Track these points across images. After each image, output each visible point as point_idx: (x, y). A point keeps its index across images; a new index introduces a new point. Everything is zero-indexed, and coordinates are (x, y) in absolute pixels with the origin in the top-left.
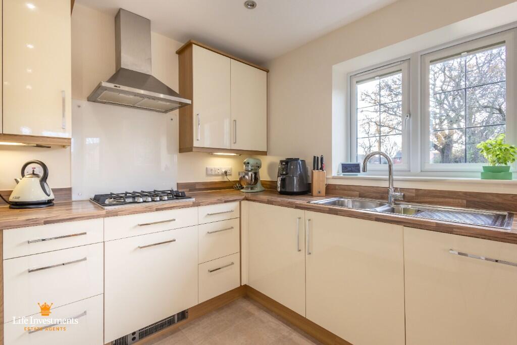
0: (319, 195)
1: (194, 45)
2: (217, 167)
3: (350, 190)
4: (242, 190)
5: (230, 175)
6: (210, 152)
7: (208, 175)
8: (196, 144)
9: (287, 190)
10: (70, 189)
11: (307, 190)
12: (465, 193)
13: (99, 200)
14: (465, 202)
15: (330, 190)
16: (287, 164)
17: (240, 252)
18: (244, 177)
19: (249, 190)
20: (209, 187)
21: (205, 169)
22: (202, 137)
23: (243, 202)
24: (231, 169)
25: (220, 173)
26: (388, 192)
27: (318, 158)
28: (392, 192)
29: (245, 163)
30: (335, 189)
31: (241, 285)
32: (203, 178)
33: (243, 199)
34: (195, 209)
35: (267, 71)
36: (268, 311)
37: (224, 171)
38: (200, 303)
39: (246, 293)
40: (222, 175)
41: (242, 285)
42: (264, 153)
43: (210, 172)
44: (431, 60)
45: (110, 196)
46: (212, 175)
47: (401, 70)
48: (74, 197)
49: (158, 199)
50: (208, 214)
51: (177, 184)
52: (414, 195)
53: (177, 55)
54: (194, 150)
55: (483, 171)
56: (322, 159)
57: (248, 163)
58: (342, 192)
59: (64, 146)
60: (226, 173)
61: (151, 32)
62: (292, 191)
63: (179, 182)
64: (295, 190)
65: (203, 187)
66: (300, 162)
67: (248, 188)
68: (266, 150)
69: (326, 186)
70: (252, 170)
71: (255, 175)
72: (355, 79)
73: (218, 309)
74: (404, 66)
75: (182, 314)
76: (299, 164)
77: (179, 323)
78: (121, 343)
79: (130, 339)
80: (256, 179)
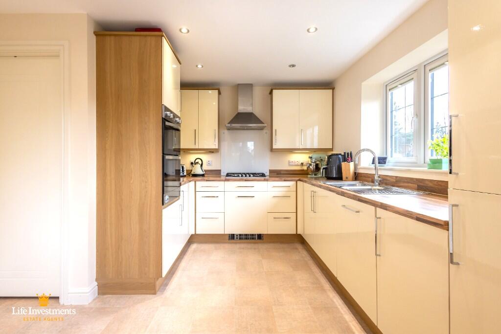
0: (347, 179)
1: (274, 90)
2: (296, 160)
5: (305, 165)
6: (291, 151)
7: (289, 165)
8: (275, 147)
9: (329, 176)
10: (220, 170)
12: (417, 180)
15: (357, 177)
17: (297, 212)
18: (309, 167)
19: (313, 176)
20: (292, 173)
21: (287, 161)
23: (298, 182)
24: (306, 161)
28: (376, 177)
29: (310, 157)
30: (361, 176)
31: (297, 233)
33: (300, 180)
35: (333, 89)
37: (301, 162)
38: (268, 233)
39: (298, 240)
40: (300, 165)
42: (331, 150)
43: (291, 164)
44: (429, 69)
46: (292, 165)
47: (413, 79)
48: (222, 174)
50: (274, 187)
51: (269, 170)
52: (395, 181)
54: (274, 150)
55: (429, 163)
56: (351, 154)
58: (364, 178)
60: (302, 164)
62: (332, 176)
64: (334, 176)
65: (287, 173)
66: (340, 156)
67: (312, 174)
68: (331, 147)
69: (355, 173)
70: (315, 162)
71: (317, 165)
72: (389, 87)
73: (282, 242)
74: (414, 75)
75: (260, 236)
76: (339, 158)
77: (259, 241)
78: (232, 237)
79: (235, 237)
80: (317, 168)
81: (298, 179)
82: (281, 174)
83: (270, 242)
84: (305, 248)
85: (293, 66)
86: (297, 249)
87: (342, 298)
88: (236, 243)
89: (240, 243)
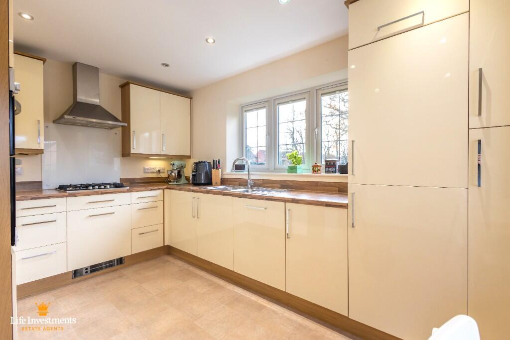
0: (216, 184)
1: (131, 85)
2: (152, 167)
3: (235, 181)
4: (170, 183)
5: (164, 172)
6: (147, 157)
7: (145, 172)
8: (132, 151)
9: (197, 182)
10: (41, 182)
11: (209, 183)
12: (281, 181)
13: (62, 188)
14: (280, 185)
15: (224, 181)
16: (197, 165)
17: (164, 223)
18: (171, 174)
19: (175, 183)
20: (147, 181)
21: (142, 168)
22: (137, 147)
23: (166, 190)
24: (164, 168)
25: (155, 171)
26: (247, 182)
27: (216, 161)
28: (249, 181)
29: (171, 164)
30: (227, 181)
32: (140, 175)
33: (166, 188)
34: (129, 194)
35: (191, 98)
36: (181, 259)
37: (158, 169)
38: (133, 253)
39: (168, 251)
40: (157, 172)
41: (165, 245)
42: (189, 157)
43: (147, 171)
45: (70, 186)
46: (148, 173)
47: (265, 107)
48: (44, 187)
49: (103, 187)
50: (139, 198)
51: (121, 179)
52: (261, 183)
53: (120, 89)
54: (131, 155)
55: (288, 169)
56: (219, 161)
57: (174, 164)
58: (231, 183)
59: (37, 154)
60: (159, 171)
61: (100, 74)
62: (200, 183)
63: (121, 178)
64: (203, 182)
65: (142, 181)
66: (207, 163)
67: (174, 182)
68: (190, 155)
69: (221, 179)
70: (177, 169)
71: (179, 172)
72: (244, 109)
73: (147, 260)
74: (266, 104)
75: (120, 261)
76: (206, 165)
77: (120, 266)
78: (78, 273)
79: (84, 271)
80: (179, 175)
81: (165, 187)
82: (135, 183)
83: (133, 264)
84: (176, 258)
85: (167, 65)
86: (168, 261)
87: (239, 287)
88: (86, 279)
89: (92, 277)
